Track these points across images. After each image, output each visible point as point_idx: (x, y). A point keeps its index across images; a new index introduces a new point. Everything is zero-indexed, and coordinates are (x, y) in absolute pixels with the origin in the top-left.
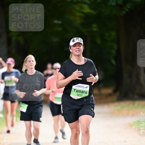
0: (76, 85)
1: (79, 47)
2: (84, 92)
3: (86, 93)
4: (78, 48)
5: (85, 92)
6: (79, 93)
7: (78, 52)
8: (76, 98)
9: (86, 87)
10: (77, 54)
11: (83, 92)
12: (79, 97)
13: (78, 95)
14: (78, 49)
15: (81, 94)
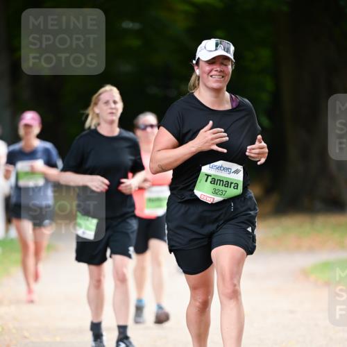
0: (211, 164)
1: (223, 68)
2: (231, 183)
3: (236, 186)
4: (218, 69)
5: (233, 185)
6: (217, 187)
7: (217, 81)
8: (209, 201)
9: (237, 172)
10: (215, 85)
11: (228, 184)
12: (218, 199)
13: (215, 192)
14: (221, 71)
15: (223, 188)
